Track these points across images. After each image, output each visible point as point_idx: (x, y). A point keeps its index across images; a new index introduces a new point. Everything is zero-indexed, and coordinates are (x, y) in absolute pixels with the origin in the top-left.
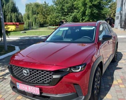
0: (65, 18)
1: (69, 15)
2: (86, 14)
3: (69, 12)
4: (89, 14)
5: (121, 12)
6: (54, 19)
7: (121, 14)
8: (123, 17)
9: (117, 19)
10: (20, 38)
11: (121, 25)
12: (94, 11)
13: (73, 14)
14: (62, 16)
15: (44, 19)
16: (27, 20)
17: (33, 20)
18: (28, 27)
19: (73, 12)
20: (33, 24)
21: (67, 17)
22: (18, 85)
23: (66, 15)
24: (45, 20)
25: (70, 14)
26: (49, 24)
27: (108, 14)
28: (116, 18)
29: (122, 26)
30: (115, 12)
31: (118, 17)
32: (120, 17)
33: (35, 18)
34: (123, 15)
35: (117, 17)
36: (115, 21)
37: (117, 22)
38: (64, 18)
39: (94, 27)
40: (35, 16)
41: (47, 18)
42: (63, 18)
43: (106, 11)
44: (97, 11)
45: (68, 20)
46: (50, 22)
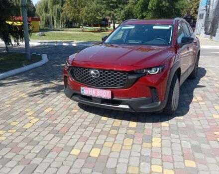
0: (112, 12)
1: (119, 9)
2: (149, 8)
3: (120, 4)
4: (154, 8)
5: (208, 6)
6: (92, 14)
7: (207, 10)
8: (210, 16)
9: (200, 19)
10: (39, 44)
11: (206, 29)
12: (163, 3)
13: (126, 7)
14: (106, 9)
15: (74, 13)
16: (44, 14)
17: (55, 14)
18: (45, 27)
19: (127, 3)
20: (55, 21)
21: (116, 12)
22: (83, 90)
23: (113, 7)
24: (77, 14)
25: (121, 6)
26: (83, 22)
27: (185, 10)
28: (198, 17)
29: (208, 31)
30: (198, 7)
31: (203, 14)
32: (205, 16)
33: (58, 11)
34: (210, 12)
35: (200, 15)
36: (197, 23)
37: (200, 23)
38: (110, 13)
39: (170, 26)
40: (58, 6)
41: (81, 12)
42: (108, 12)
43: (183, 5)
44: (168, 4)
45: (116, 17)
46: (85, 19)
